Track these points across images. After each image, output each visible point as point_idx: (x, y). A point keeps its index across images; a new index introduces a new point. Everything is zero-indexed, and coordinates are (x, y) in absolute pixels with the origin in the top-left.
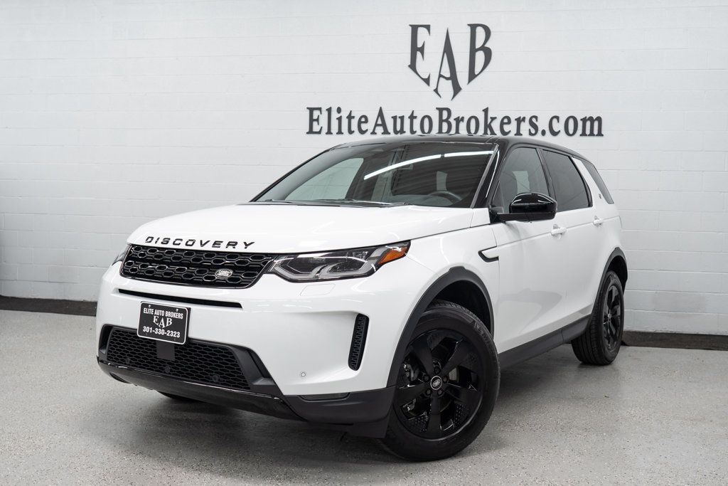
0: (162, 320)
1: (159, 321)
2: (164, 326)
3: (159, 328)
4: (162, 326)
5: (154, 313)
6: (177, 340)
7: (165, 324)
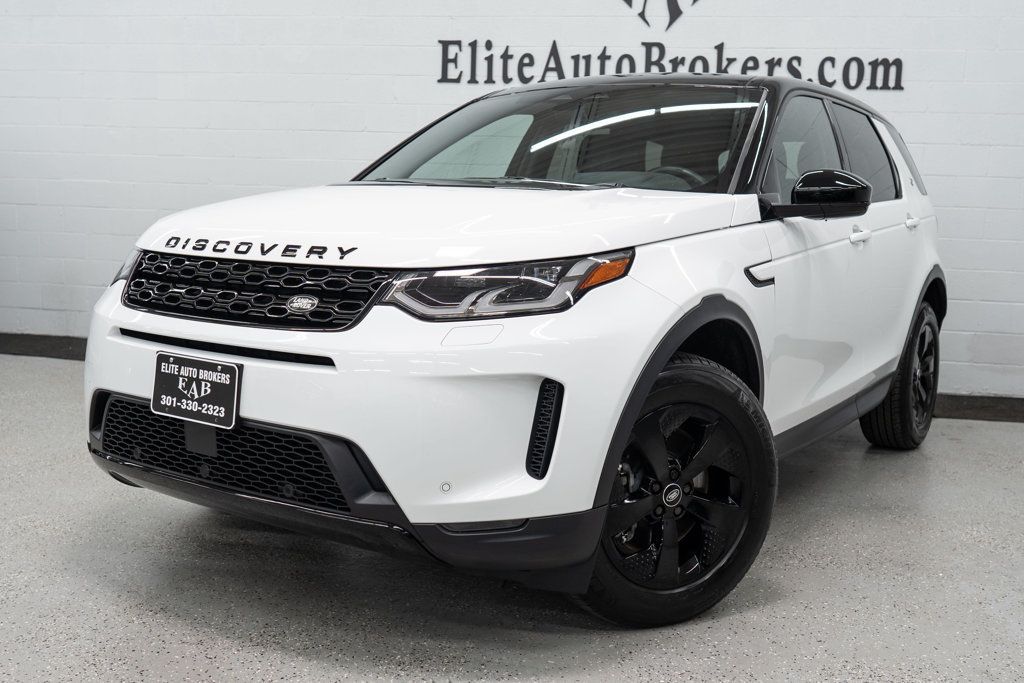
0: (194, 385)
1: (188, 386)
2: (196, 396)
3: (188, 399)
4: (193, 396)
5: (179, 371)
6: (220, 420)
7: (199, 393)
